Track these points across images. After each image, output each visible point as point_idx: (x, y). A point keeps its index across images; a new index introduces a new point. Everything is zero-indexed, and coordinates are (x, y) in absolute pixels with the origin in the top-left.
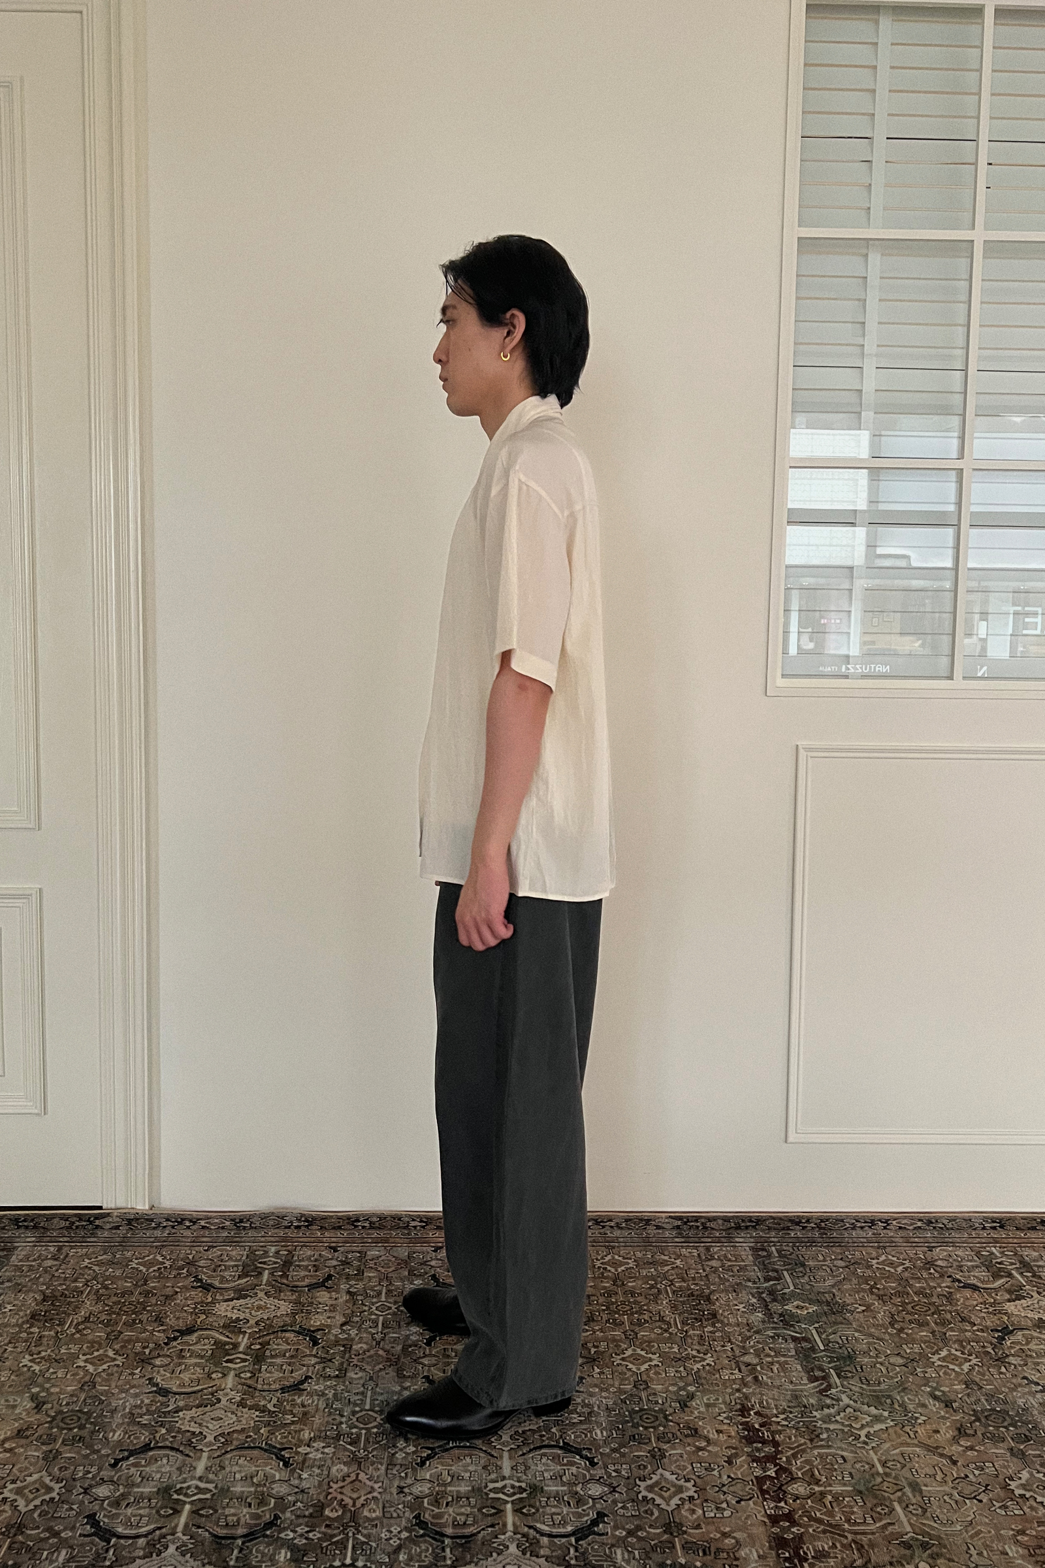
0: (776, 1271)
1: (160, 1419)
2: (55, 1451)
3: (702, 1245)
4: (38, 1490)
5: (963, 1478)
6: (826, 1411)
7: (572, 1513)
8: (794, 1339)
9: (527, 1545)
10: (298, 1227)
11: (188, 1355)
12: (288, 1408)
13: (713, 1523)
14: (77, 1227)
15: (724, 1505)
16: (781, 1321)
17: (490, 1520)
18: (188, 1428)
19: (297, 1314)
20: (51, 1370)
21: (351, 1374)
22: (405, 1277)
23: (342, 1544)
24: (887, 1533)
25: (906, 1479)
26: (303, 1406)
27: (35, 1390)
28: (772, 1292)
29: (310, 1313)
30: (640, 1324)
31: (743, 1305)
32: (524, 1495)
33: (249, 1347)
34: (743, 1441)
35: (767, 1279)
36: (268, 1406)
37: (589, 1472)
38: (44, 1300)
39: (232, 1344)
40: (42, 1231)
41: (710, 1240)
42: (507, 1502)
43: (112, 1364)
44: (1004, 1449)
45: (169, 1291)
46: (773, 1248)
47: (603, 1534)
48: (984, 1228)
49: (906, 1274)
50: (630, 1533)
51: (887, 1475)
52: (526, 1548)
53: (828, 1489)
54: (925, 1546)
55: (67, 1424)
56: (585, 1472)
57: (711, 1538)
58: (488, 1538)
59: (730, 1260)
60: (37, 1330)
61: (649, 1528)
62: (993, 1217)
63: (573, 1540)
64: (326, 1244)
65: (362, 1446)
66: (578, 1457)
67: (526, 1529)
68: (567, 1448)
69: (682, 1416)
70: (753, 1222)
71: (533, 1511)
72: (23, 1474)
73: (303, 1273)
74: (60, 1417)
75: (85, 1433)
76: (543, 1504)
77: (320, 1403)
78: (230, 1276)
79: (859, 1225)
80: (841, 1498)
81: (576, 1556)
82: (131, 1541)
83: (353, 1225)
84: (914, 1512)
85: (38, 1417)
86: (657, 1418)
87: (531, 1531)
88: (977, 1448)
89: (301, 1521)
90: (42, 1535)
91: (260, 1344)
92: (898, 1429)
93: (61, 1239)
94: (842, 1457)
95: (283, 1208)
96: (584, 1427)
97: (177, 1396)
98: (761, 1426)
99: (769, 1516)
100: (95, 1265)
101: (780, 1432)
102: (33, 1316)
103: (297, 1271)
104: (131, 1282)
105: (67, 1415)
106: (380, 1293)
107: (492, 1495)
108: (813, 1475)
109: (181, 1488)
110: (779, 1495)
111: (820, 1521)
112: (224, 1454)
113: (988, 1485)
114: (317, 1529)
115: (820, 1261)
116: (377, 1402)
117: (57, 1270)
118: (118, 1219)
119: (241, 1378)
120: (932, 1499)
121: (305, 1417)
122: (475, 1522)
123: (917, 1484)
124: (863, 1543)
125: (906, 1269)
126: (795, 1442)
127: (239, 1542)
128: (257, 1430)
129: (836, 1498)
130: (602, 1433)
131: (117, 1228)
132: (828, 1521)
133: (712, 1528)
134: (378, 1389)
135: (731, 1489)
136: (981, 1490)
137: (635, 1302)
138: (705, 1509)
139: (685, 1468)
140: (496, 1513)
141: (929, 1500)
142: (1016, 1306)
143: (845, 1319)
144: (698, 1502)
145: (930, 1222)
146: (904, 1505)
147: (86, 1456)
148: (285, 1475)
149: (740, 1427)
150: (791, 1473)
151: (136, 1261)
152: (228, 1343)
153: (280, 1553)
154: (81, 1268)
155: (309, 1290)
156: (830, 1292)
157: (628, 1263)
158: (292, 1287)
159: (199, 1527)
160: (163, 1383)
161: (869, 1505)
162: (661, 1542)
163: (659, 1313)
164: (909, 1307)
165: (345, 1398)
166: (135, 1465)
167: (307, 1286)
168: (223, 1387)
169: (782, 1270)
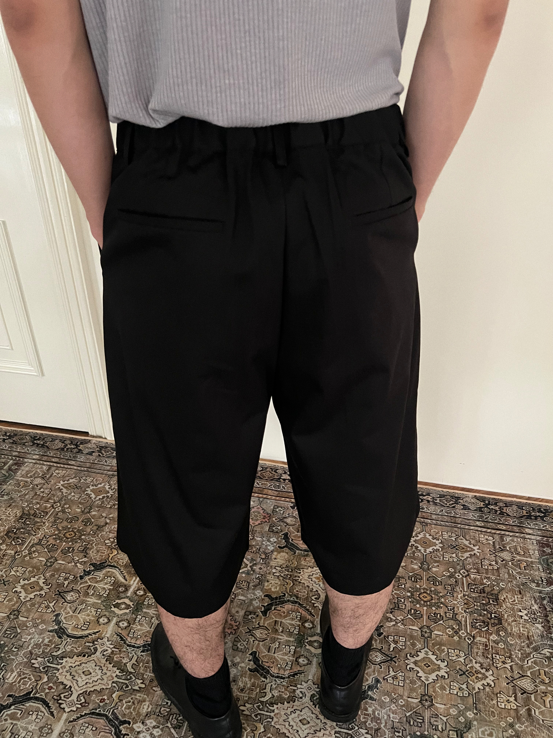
3: (498, 532)
14: (67, 449)
35: (549, 582)
40: (45, 450)
59: (518, 554)
93: (54, 460)
100: (65, 487)
104: (81, 508)
117: (40, 489)
118: (94, 446)
131: (91, 454)
151: (91, 488)
154: (55, 490)
157: (436, 544)
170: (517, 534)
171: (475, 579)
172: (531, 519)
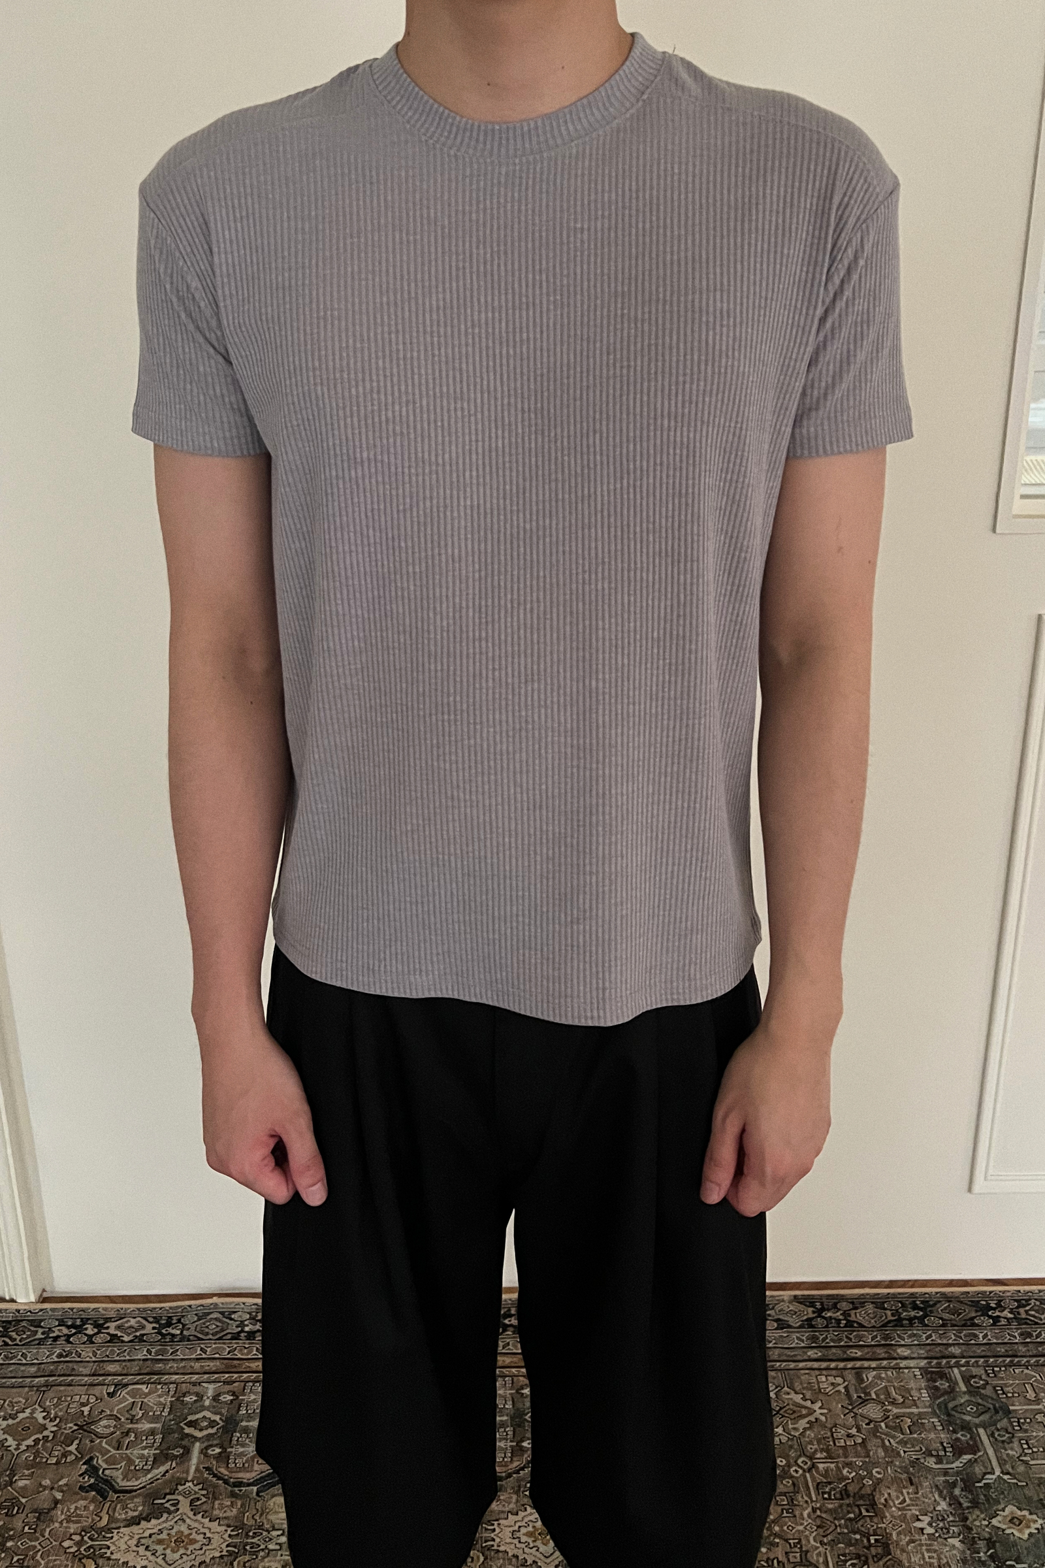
0: (966, 1427)
3: (850, 1365)
28: (968, 1484)
35: (958, 1451)
46: (956, 1370)
59: (894, 1403)
70: (917, 1307)
115: (1030, 1402)
158: (233, 1485)
169: (977, 1426)
170: (885, 1363)
171: (827, 1470)
172: (902, 1326)
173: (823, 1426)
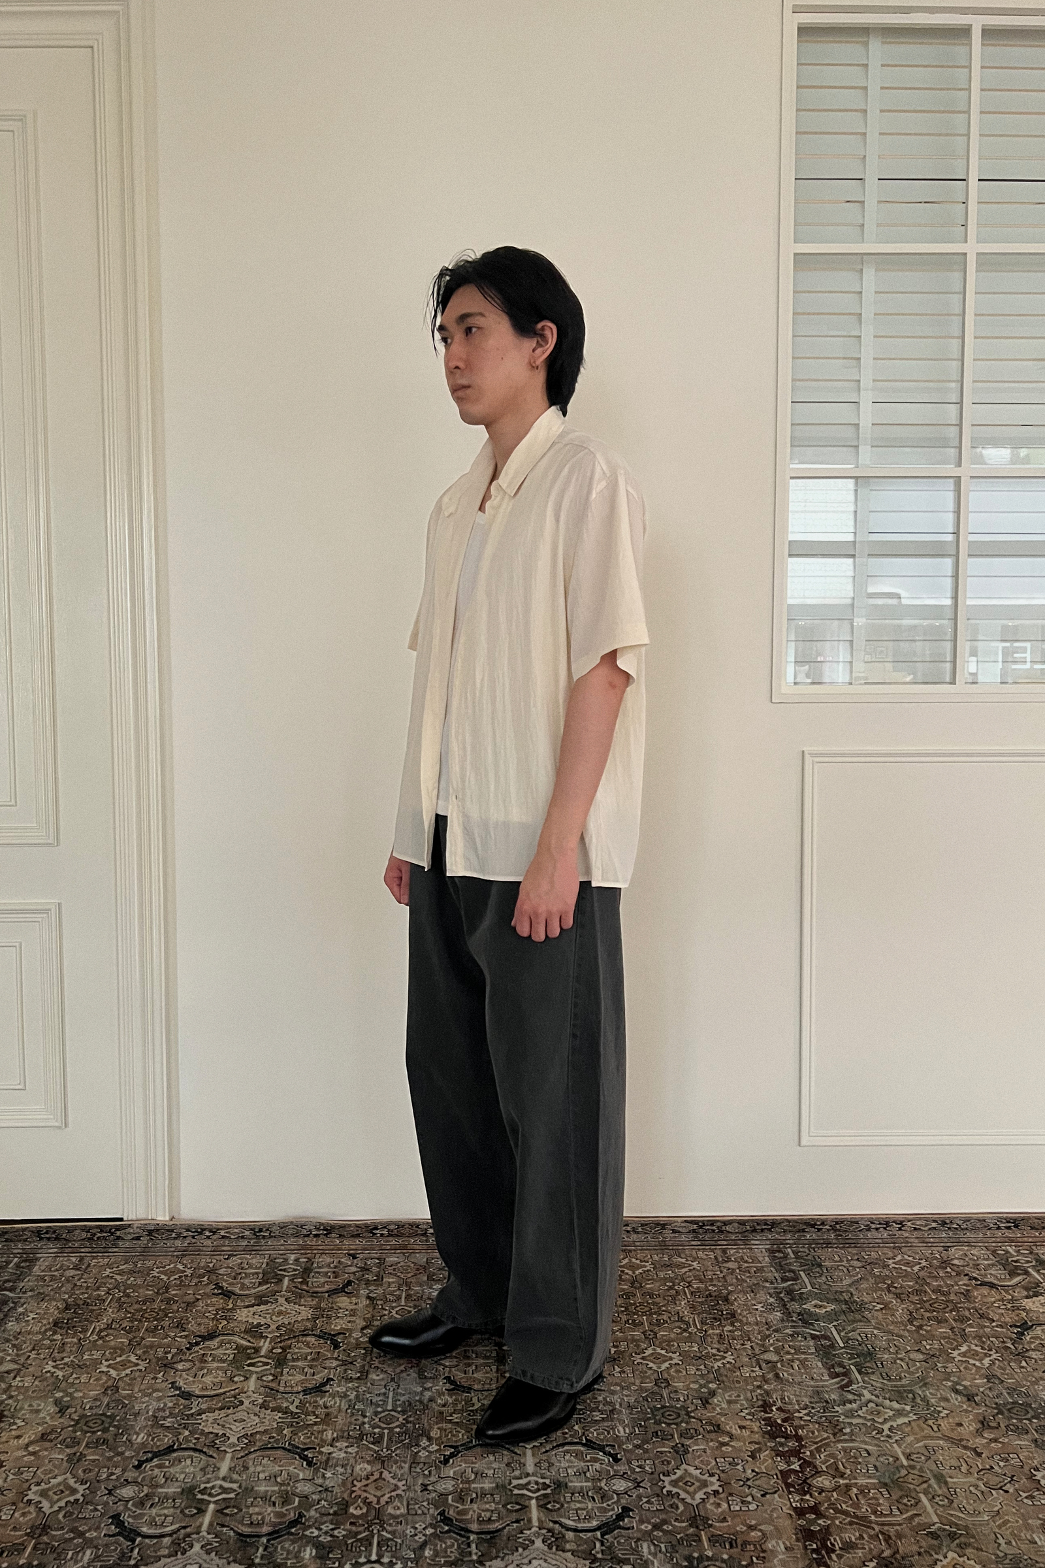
0: (793, 1271)
1: (183, 1422)
2: (79, 1454)
3: (718, 1247)
4: (62, 1492)
5: (989, 1470)
6: (848, 1406)
7: (598, 1508)
8: (814, 1337)
9: (553, 1539)
10: (316, 1236)
11: (210, 1359)
12: (310, 1409)
13: (739, 1516)
14: (98, 1238)
15: (749, 1499)
16: (800, 1319)
17: (514, 1516)
18: (211, 1430)
19: (318, 1318)
20: (74, 1376)
21: (373, 1376)
22: (424, 1282)
23: (367, 1540)
24: (914, 1524)
25: (931, 1471)
26: (326, 1407)
27: (59, 1395)
28: (790, 1292)
29: (330, 1318)
30: (658, 1323)
31: (762, 1305)
32: (549, 1491)
33: (271, 1351)
34: (767, 1436)
35: (784, 1280)
36: (290, 1407)
37: (612, 1467)
38: (67, 1308)
39: (254, 1348)
40: (65, 1242)
41: (725, 1243)
42: (531, 1498)
43: (135, 1368)
44: (1028, 1441)
45: (190, 1298)
46: (789, 1250)
47: (628, 1529)
48: (999, 1228)
49: (922, 1274)
50: (656, 1527)
51: (913, 1467)
52: (552, 1542)
53: (853, 1481)
54: (952, 1536)
55: (91, 1427)
56: (609, 1468)
57: (737, 1532)
58: (514, 1533)
59: (746, 1262)
60: (60, 1337)
61: (675, 1521)
62: (1007, 1217)
63: (598, 1534)
64: (345, 1252)
65: (385, 1446)
66: (601, 1453)
67: (551, 1524)
68: (590, 1444)
69: (703, 1412)
70: (768, 1225)
71: (558, 1506)
72: (47, 1477)
73: (323, 1280)
74: (83, 1422)
75: (108, 1436)
76: (568, 1499)
77: (343, 1404)
78: (251, 1283)
79: (873, 1226)
80: (866, 1491)
81: (602, 1550)
82: (155, 1541)
83: (371, 1233)
84: (940, 1503)
85: (61, 1420)
86: (679, 1416)
87: (557, 1526)
88: (1000, 1440)
89: (325, 1518)
90: (67, 1536)
91: (281, 1347)
92: (921, 1422)
93: (83, 1250)
94: (866, 1450)
95: (301, 1218)
96: (606, 1424)
97: (200, 1399)
98: (784, 1420)
99: (795, 1509)
100: (117, 1274)
101: (802, 1427)
102: (56, 1324)
103: (317, 1278)
104: (153, 1290)
105: (91, 1418)
106: (399, 1298)
107: (516, 1492)
108: (837, 1469)
109: (205, 1488)
110: (804, 1488)
111: (846, 1513)
112: (247, 1455)
113: (1014, 1476)
114: (342, 1527)
115: (836, 1262)
116: (398, 1403)
117: (79, 1280)
118: (138, 1230)
119: (262, 1380)
120: (958, 1490)
121: (327, 1419)
122: (499, 1518)
123: (942, 1475)
124: (891, 1534)
125: (922, 1268)
126: (817, 1437)
127: (264, 1540)
128: (280, 1430)
129: (862, 1491)
130: (624, 1430)
131: (138, 1238)
132: (854, 1513)
133: (738, 1520)
134: (399, 1391)
135: (757, 1483)
136: (1006, 1481)
137: (654, 1304)
138: (730, 1502)
139: (708, 1463)
140: (520, 1509)
141: (955, 1491)
142: (1034, 1302)
143: (863, 1317)
144: (722, 1496)
145: (944, 1223)
146: (930, 1496)
147: (110, 1459)
148: (308, 1473)
149: (763, 1422)
150: (815, 1467)
151: (157, 1270)
152: (248, 1348)
153: (304, 1551)
154: (103, 1278)
155: (329, 1296)
156: (848, 1291)
157: (645, 1266)
158: (313, 1293)
159: (223, 1526)
160: (185, 1386)
161: (894, 1497)
162: (687, 1535)
163: (678, 1313)
164: (927, 1305)
165: (367, 1399)
166: (160, 1466)
167: (327, 1292)
168: (245, 1390)
169: (799, 1271)
170: (742, 1246)
171: (699, 1287)
172: (757, 1232)
173: (698, 1271)
